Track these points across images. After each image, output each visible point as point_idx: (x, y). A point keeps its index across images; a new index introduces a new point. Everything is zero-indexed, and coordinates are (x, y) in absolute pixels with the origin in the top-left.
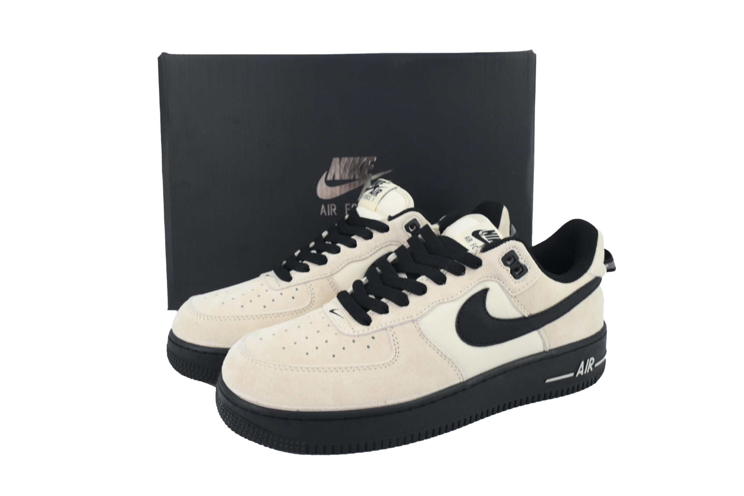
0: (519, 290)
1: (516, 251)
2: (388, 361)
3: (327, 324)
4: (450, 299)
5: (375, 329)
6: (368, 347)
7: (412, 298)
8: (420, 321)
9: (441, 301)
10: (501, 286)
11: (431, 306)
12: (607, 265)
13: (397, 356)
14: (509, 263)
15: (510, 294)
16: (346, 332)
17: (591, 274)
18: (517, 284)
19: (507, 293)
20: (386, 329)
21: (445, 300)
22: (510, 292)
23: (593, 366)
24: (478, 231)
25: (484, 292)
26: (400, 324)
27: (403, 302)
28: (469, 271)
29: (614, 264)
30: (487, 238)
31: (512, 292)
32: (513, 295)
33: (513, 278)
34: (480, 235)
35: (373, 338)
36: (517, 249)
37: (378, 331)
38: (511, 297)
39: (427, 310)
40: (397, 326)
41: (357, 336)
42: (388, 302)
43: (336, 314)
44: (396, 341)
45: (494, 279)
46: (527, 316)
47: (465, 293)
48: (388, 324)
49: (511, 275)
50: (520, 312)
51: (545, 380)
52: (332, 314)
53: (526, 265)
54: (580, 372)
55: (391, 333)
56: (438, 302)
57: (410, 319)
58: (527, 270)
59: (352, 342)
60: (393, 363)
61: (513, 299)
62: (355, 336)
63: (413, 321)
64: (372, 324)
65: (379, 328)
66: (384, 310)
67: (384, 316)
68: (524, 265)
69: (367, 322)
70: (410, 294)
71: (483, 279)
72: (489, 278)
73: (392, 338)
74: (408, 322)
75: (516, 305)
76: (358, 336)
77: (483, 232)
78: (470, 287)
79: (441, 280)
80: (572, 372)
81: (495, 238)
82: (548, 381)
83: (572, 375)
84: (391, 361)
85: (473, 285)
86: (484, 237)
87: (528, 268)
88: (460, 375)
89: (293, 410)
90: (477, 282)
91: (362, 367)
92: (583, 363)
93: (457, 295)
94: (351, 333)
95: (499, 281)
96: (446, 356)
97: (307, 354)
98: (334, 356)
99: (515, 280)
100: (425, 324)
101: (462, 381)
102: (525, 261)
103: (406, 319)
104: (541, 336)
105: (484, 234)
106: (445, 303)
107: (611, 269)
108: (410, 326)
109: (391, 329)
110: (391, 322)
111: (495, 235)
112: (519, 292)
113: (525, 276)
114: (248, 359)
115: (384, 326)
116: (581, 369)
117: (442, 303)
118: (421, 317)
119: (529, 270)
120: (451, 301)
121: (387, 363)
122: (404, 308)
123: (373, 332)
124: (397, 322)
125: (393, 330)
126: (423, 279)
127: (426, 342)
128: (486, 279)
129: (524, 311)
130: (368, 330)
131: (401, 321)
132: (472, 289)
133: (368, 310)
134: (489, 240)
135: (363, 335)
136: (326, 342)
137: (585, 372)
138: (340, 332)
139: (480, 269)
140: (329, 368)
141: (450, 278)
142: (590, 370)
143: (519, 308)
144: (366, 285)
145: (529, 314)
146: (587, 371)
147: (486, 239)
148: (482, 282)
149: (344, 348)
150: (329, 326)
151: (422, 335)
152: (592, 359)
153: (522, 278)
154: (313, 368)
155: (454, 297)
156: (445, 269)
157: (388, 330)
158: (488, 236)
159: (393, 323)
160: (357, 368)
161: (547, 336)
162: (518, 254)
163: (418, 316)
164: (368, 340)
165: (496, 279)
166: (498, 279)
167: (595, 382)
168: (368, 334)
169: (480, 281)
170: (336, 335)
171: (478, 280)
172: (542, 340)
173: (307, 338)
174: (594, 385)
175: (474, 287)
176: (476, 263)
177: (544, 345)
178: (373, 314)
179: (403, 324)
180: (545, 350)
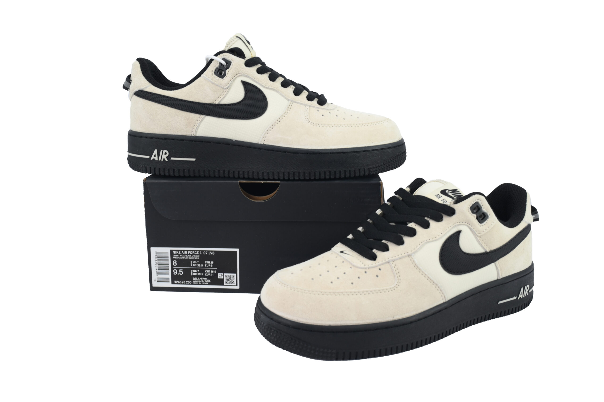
0: (483, 231)
1: (480, 202)
2: (392, 286)
3: (342, 261)
4: (435, 239)
5: (381, 263)
6: (377, 276)
7: (406, 239)
8: (413, 256)
9: (428, 241)
10: (470, 229)
11: (421, 244)
12: (534, 216)
13: (399, 282)
14: (475, 211)
15: (476, 235)
16: (359, 265)
17: (526, 222)
18: (482, 227)
19: (474, 234)
20: (389, 262)
21: (431, 240)
22: (477, 233)
23: (528, 291)
24: (445, 190)
25: (458, 233)
26: (400, 258)
27: (400, 242)
28: (446, 219)
29: (538, 216)
30: (453, 194)
31: (478, 233)
32: (479, 235)
33: (478, 223)
34: (447, 193)
35: (380, 269)
36: (480, 201)
37: (382, 264)
38: (477, 237)
39: (419, 247)
40: (397, 260)
41: (367, 268)
42: (388, 243)
43: (346, 254)
44: (397, 271)
45: (465, 224)
46: (488, 251)
47: (445, 235)
48: (390, 259)
49: (477, 221)
50: (484, 248)
51: (498, 302)
52: (342, 254)
53: (487, 213)
54: (521, 296)
55: (393, 265)
56: (426, 241)
57: (406, 254)
58: (488, 217)
59: (365, 273)
60: (397, 288)
61: (479, 238)
62: (366, 268)
63: (409, 256)
64: (377, 259)
65: (384, 262)
66: (386, 249)
67: (386, 253)
68: (486, 213)
69: (373, 258)
70: (404, 236)
71: (457, 224)
72: (461, 223)
73: (394, 269)
74: (405, 257)
75: (481, 243)
76: (369, 268)
77: (449, 191)
78: (448, 230)
79: (426, 226)
80: (515, 296)
81: (459, 195)
82: (500, 302)
83: (515, 298)
84: (395, 286)
85: (450, 228)
86: (450, 194)
87: (488, 215)
88: (443, 297)
89: (326, 325)
90: (452, 226)
91: (375, 291)
92: (522, 289)
93: (439, 236)
94: (362, 266)
95: (468, 225)
96: (434, 282)
97: (332, 282)
98: (352, 283)
99: (480, 224)
100: (418, 257)
101: (444, 301)
102: (486, 210)
103: (403, 255)
104: (497, 267)
105: (450, 192)
106: (431, 242)
107: (536, 220)
108: (407, 259)
109: (393, 262)
110: (392, 257)
111: (458, 193)
112: (483, 233)
113: (487, 221)
114: (287, 288)
115: (387, 260)
116: (521, 294)
117: (429, 242)
118: (414, 253)
119: (489, 217)
120: (435, 240)
121: (393, 288)
122: (401, 247)
123: (380, 265)
124: (397, 257)
125: (394, 263)
126: (412, 225)
127: (419, 272)
128: (459, 223)
129: (486, 248)
130: (376, 263)
131: (400, 256)
132: (449, 231)
133: (372, 250)
134: (455, 196)
135: (372, 267)
136: (344, 273)
137: (524, 297)
138: (354, 266)
139: (454, 216)
140: (351, 292)
141: (432, 223)
142: (526, 294)
143: (483, 245)
144: (363, 232)
145: (489, 250)
146: (525, 295)
147: (453, 196)
148: (456, 226)
149: (359, 278)
150: (343, 262)
151: (416, 266)
152: (528, 286)
153: (485, 223)
154: (338, 293)
155: (438, 237)
156: (428, 217)
157: (391, 262)
158: (453, 193)
159: (394, 258)
160: (371, 291)
161: (500, 268)
162: (481, 205)
163: (412, 252)
164: (377, 271)
165: (466, 224)
166: (468, 223)
167: (529, 305)
168: (376, 267)
169: (455, 225)
170: (351, 268)
171: (453, 225)
172: (497, 270)
173: (328, 271)
174: (528, 307)
175: (450, 230)
176: (451, 212)
177: (498, 274)
178: (377, 252)
179: (402, 258)
180: (498, 278)
